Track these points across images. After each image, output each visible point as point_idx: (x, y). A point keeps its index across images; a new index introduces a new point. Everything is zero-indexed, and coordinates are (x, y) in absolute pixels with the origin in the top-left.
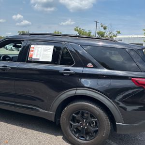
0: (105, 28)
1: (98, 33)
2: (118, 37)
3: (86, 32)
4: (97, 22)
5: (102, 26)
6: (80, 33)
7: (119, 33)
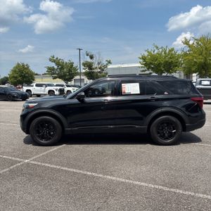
0: (92, 57)
1: (84, 65)
2: (109, 67)
3: (66, 63)
4: (80, 49)
5: (87, 55)
6: (58, 64)
7: (109, 62)
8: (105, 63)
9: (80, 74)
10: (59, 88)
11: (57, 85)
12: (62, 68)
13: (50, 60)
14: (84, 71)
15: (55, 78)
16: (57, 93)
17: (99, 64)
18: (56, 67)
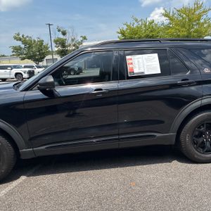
0: (64, 33)
1: (56, 42)
2: (84, 44)
3: (35, 41)
4: (49, 25)
5: (59, 31)
6: (25, 42)
7: (85, 38)
8: (80, 39)
9: (52, 53)
10: (27, 69)
11: (25, 67)
12: (30, 47)
13: (15, 38)
14: (56, 49)
15: (23, 59)
16: (25, 76)
17: (73, 40)
18: (23, 46)
